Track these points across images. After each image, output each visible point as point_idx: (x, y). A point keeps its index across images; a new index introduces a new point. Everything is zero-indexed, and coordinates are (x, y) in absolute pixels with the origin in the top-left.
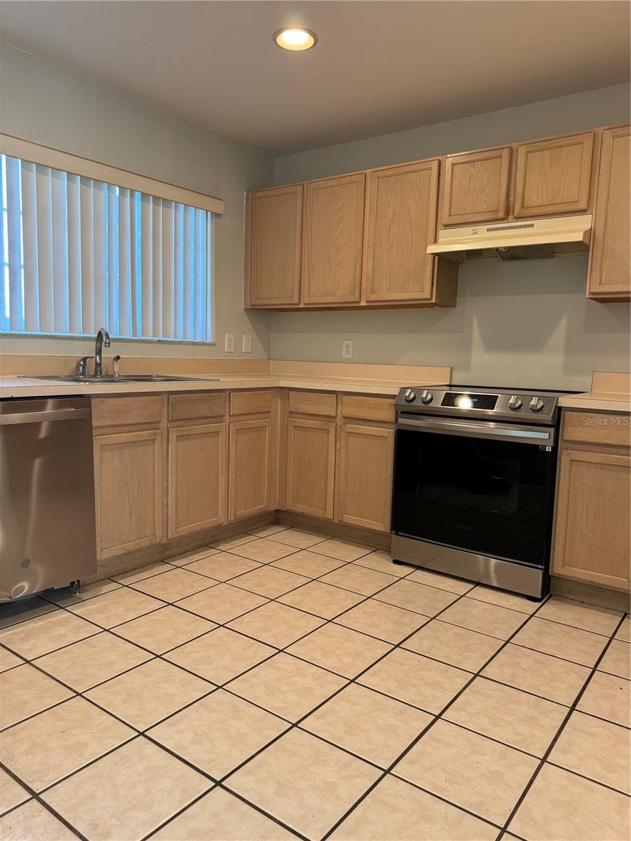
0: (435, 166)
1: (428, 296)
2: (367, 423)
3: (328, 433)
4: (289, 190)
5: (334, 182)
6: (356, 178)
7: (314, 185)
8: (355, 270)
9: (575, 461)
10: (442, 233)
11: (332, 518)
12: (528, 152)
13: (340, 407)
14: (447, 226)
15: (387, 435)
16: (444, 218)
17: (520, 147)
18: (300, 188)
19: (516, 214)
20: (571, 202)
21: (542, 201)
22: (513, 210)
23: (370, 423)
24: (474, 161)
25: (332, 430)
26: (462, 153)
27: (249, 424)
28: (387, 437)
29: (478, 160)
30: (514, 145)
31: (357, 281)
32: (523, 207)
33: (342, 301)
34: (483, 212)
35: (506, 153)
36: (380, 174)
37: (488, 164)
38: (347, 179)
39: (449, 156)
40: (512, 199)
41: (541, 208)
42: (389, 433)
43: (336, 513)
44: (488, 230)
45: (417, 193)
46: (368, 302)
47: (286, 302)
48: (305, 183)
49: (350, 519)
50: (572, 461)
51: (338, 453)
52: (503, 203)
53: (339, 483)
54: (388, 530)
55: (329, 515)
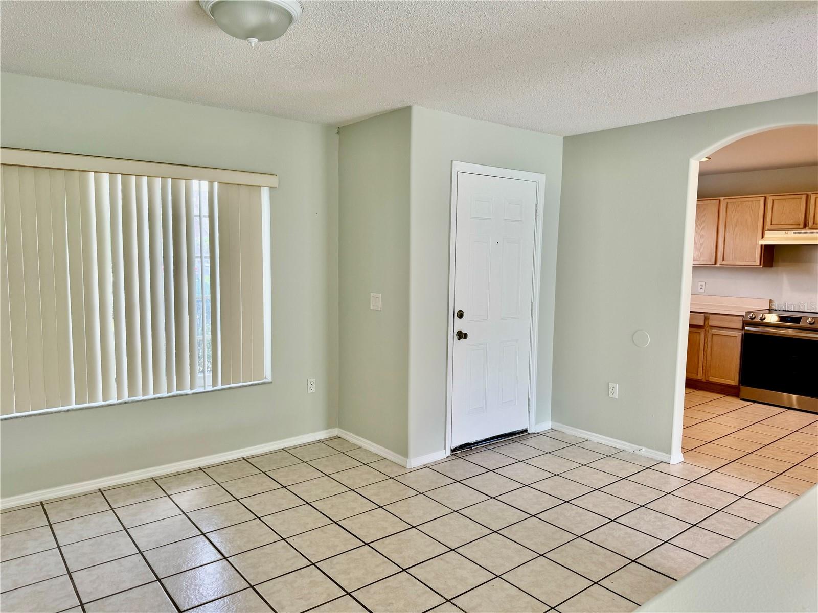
0: (762, 199)
1: (758, 264)
2: (725, 329)
3: (699, 334)
5: (699, 202)
6: (715, 201)
8: (713, 248)
10: (767, 234)
11: (701, 379)
12: (816, 198)
13: (707, 321)
14: (769, 230)
15: (736, 335)
16: (768, 225)
17: (812, 195)
19: (810, 226)
22: (808, 225)
23: (727, 329)
24: (786, 199)
25: (702, 333)
28: (736, 337)
29: (788, 198)
30: (809, 193)
31: (714, 254)
32: (814, 223)
33: (703, 263)
34: (791, 224)
35: (804, 197)
36: (728, 200)
37: (792, 201)
39: (771, 195)
40: (807, 219)
42: (739, 334)
43: (704, 376)
44: (794, 233)
45: (751, 212)
49: (713, 379)
51: (706, 345)
52: (802, 220)
53: (706, 361)
54: (737, 384)
55: (700, 377)
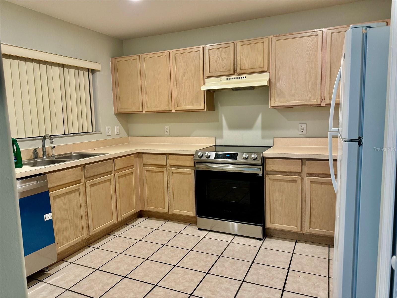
0: (201, 50)
1: (203, 108)
2: (181, 167)
3: (163, 173)
4: (133, 58)
5: (155, 55)
6: (165, 54)
7: (145, 56)
8: (169, 96)
9: (271, 179)
10: (207, 80)
11: (168, 212)
12: (241, 45)
13: (168, 161)
14: (208, 77)
15: (191, 172)
16: (207, 74)
17: (238, 43)
18: (138, 57)
20: (260, 68)
21: (249, 67)
22: (237, 71)
23: (183, 167)
24: (218, 48)
25: (165, 172)
26: (213, 44)
27: (124, 172)
28: (191, 173)
29: (220, 48)
30: (235, 42)
31: (170, 101)
32: (241, 69)
33: (163, 110)
34: (224, 71)
35: (232, 45)
36: (176, 52)
37: (224, 49)
38: (161, 54)
39: (207, 45)
40: (236, 65)
41: (248, 70)
42: (192, 171)
43: (170, 209)
44: (227, 79)
45: (194, 62)
46: (175, 110)
47: (136, 110)
48: (141, 55)
49: (177, 212)
50: (270, 179)
51: (168, 182)
52: (232, 67)
53: (170, 196)
54: (195, 215)
55: (166, 211)
